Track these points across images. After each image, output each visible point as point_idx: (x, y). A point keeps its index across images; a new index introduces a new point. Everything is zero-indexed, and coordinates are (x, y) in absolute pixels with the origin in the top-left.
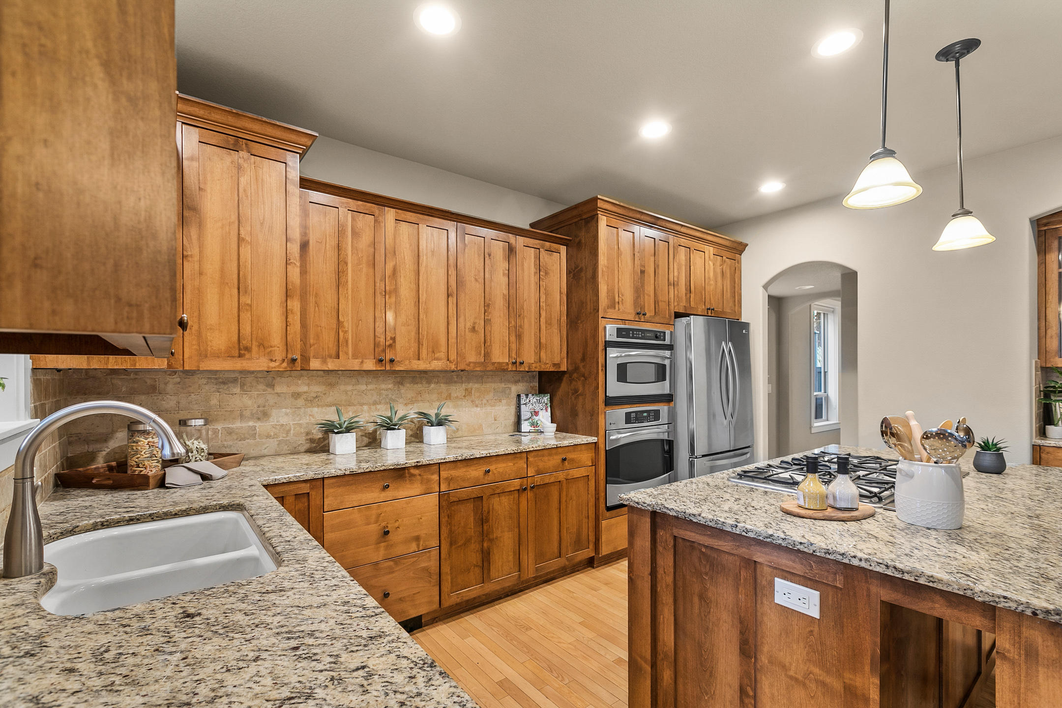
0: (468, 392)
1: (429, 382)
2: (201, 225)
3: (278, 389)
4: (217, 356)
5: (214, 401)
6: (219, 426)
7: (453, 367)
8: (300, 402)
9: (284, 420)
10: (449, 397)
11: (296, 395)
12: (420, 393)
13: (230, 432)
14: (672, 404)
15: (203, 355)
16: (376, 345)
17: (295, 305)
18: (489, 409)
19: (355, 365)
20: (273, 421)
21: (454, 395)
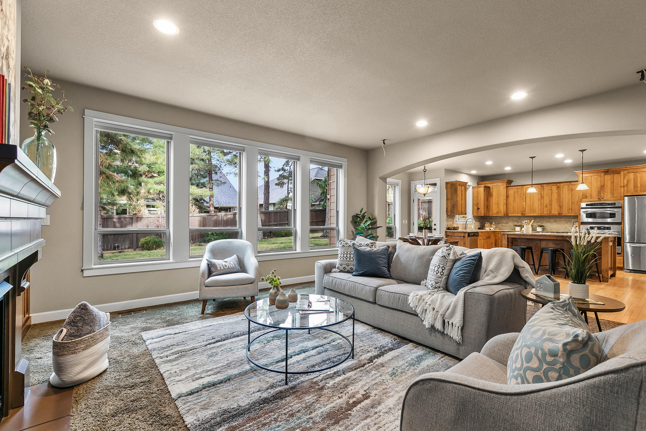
0: (555, 221)
1: (543, 218)
2: (492, 197)
3: (510, 219)
4: (494, 214)
5: (500, 221)
6: (501, 225)
7: (540, 215)
8: (514, 221)
9: (511, 224)
10: (549, 222)
11: (513, 220)
12: (541, 221)
13: (502, 226)
14: (622, 225)
15: (493, 214)
16: (521, 211)
17: (505, 206)
18: (563, 225)
19: (517, 215)
20: (509, 224)
21: (551, 221)
